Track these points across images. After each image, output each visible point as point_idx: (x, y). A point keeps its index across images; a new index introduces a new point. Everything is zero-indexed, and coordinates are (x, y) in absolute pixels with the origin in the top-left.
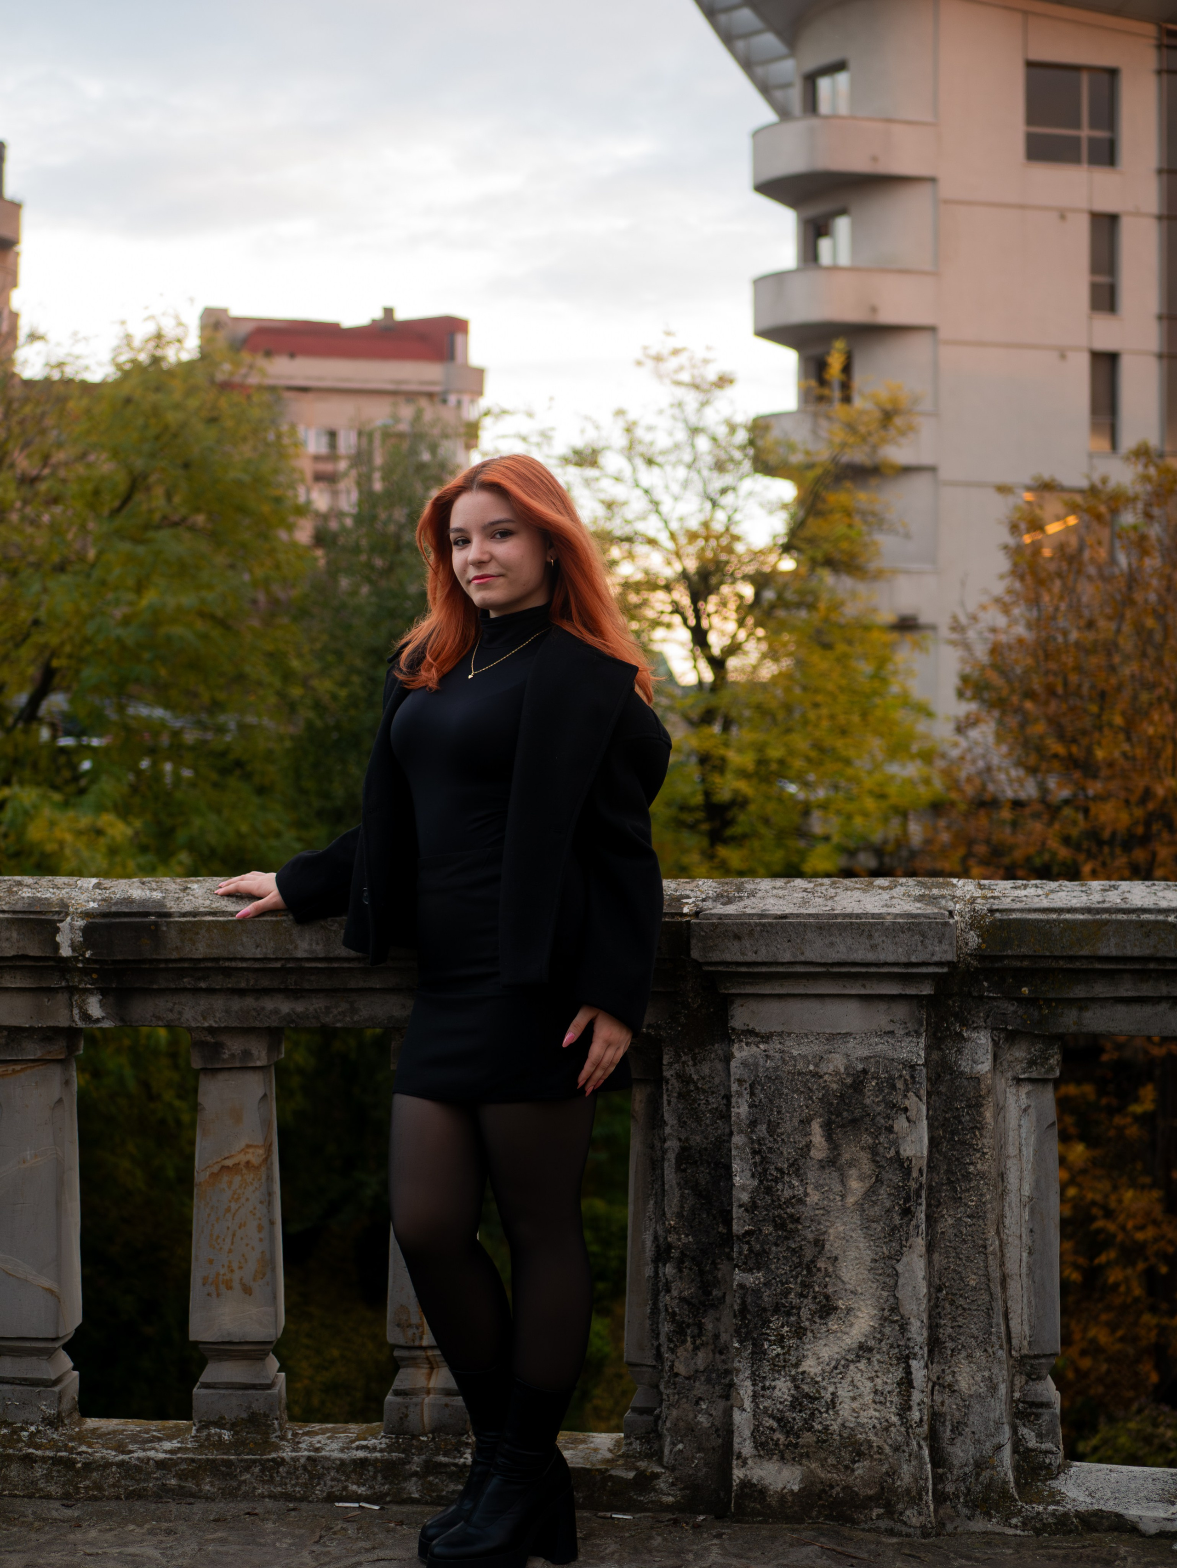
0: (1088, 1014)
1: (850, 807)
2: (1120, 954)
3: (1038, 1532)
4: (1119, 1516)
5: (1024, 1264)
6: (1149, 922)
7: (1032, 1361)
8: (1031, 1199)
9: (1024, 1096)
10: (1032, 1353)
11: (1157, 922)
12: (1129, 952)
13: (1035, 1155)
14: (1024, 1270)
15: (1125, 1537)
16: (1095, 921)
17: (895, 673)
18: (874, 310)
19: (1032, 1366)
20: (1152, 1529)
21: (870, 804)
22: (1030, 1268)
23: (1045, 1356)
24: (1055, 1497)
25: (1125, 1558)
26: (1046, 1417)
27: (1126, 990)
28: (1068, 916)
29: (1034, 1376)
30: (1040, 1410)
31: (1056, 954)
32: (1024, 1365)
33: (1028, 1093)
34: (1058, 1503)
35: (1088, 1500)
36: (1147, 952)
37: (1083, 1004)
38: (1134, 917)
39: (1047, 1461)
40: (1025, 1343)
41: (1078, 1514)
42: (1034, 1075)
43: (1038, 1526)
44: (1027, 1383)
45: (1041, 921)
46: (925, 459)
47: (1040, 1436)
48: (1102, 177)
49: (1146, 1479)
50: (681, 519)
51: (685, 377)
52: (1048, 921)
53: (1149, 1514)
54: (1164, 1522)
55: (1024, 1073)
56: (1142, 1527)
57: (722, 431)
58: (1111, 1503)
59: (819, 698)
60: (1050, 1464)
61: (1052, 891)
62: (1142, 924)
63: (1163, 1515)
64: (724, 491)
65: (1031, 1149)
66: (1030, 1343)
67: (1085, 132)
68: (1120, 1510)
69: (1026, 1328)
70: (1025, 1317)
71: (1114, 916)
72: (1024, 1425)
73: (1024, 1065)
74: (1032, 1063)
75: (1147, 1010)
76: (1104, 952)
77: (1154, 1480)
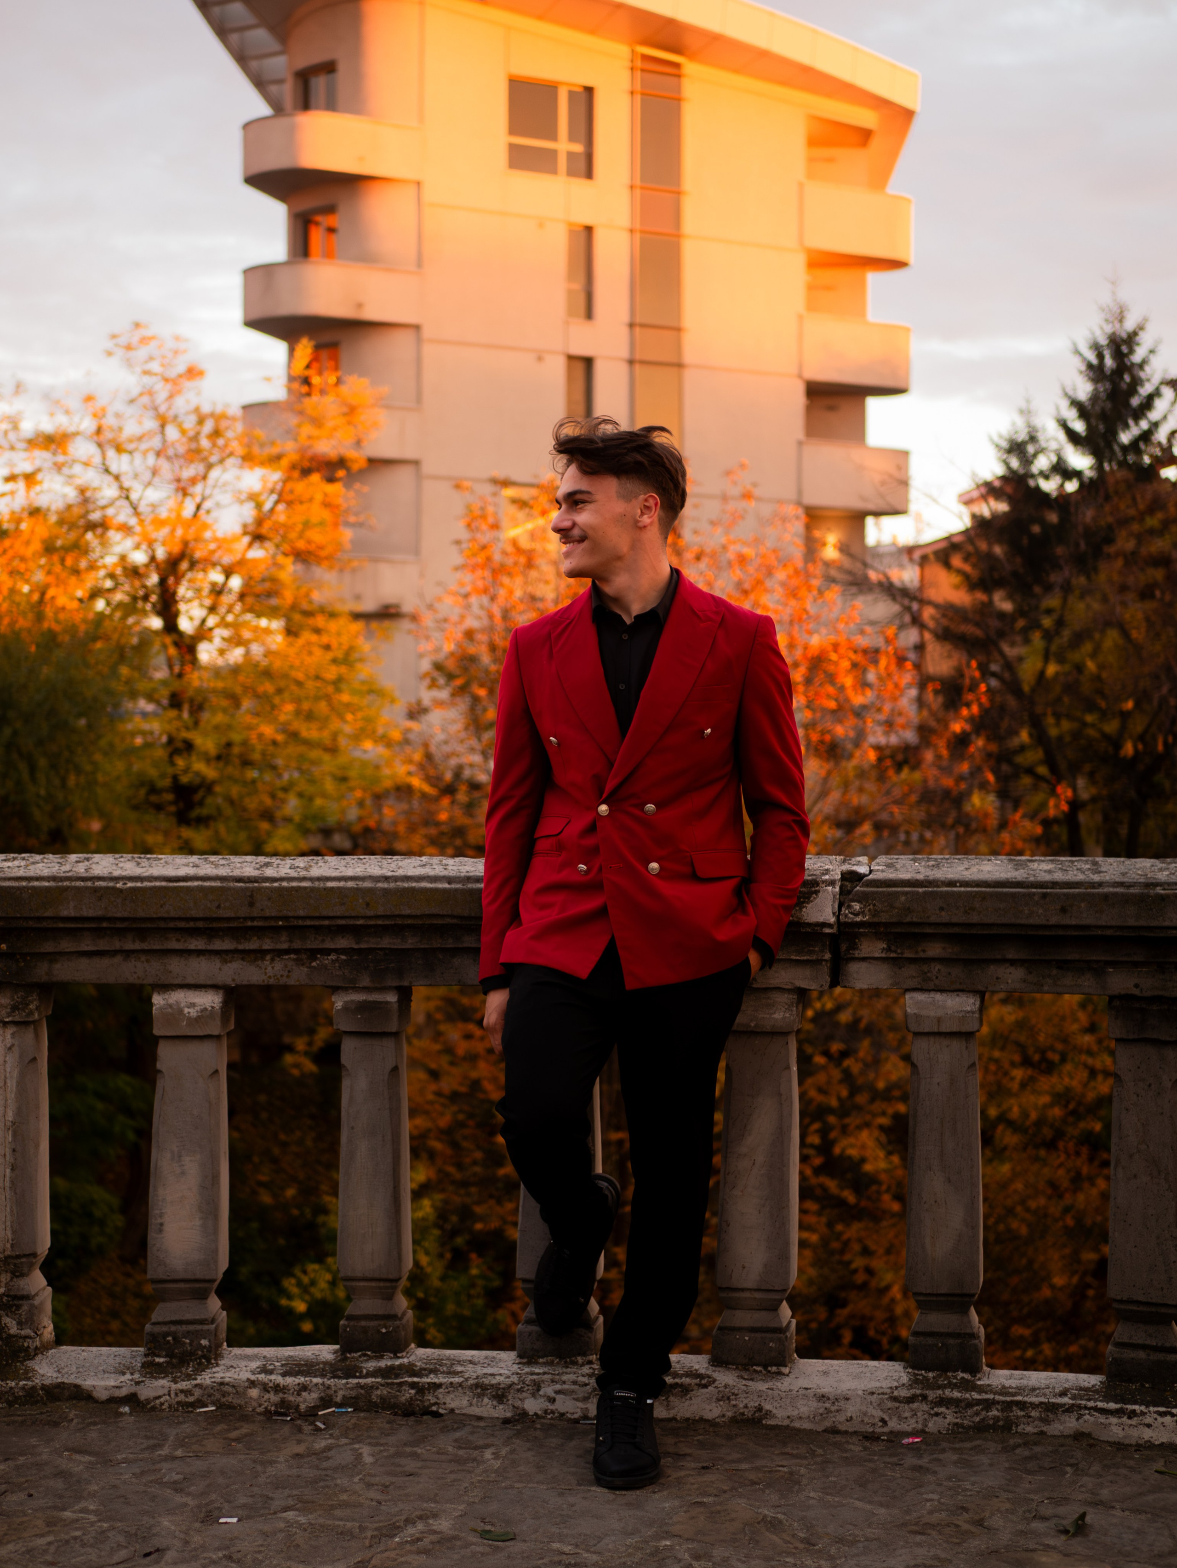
0: (57, 966)
1: (310, 790)
2: (78, 915)
3: (10, 1404)
4: (77, 1386)
5: (7, 1179)
6: (101, 888)
7: (15, 1261)
8: (13, 1123)
9: (9, 1037)
10: (14, 1254)
11: (107, 888)
12: (85, 913)
13: (17, 1086)
14: (8, 1184)
15: (83, 1403)
16: (57, 888)
17: (362, 660)
18: (360, 306)
19: (15, 1265)
20: (103, 1395)
21: (329, 786)
22: (12, 1182)
23: (25, 1256)
24: (28, 1374)
25: (72, 1420)
26: (25, 1308)
27: (87, 945)
28: (36, 884)
29: (19, 1273)
30: (21, 1302)
31: (25, 915)
32: (9, 1265)
33: (13, 1034)
34: (28, 1379)
35: (55, 1375)
36: (99, 913)
37: (53, 957)
38: (89, 884)
39: (26, 1344)
40: (8, 1246)
41: (43, 1387)
42: (17, 1019)
43: (10, 1398)
44: (11, 1279)
45: (13, 887)
46: (408, 453)
47: (20, 1324)
48: (579, 187)
49: (109, 1356)
50: (154, 506)
51: (155, 367)
52: (18, 888)
53: (102, 1383)
54: (115, 1389)
55: (8, 1017)
56: (95, 1394)
58: (73, 1377)
59: (282, 685)
60: (28, 1347)
61: (33, 863)
62: (96, 890)
63: (113, 1383)
65: (14, 1081)
66: (12, 1246)
67: (563, 146)
68: (79, 1382)
69: (9, 1233)
70: (8, 1223)
71: (73, 884)
72: (7, 1315)
73: (9, 1010)
74: (14, 1008)
75: (105, 962)
76: (65, 913)
77: (115, 1356)
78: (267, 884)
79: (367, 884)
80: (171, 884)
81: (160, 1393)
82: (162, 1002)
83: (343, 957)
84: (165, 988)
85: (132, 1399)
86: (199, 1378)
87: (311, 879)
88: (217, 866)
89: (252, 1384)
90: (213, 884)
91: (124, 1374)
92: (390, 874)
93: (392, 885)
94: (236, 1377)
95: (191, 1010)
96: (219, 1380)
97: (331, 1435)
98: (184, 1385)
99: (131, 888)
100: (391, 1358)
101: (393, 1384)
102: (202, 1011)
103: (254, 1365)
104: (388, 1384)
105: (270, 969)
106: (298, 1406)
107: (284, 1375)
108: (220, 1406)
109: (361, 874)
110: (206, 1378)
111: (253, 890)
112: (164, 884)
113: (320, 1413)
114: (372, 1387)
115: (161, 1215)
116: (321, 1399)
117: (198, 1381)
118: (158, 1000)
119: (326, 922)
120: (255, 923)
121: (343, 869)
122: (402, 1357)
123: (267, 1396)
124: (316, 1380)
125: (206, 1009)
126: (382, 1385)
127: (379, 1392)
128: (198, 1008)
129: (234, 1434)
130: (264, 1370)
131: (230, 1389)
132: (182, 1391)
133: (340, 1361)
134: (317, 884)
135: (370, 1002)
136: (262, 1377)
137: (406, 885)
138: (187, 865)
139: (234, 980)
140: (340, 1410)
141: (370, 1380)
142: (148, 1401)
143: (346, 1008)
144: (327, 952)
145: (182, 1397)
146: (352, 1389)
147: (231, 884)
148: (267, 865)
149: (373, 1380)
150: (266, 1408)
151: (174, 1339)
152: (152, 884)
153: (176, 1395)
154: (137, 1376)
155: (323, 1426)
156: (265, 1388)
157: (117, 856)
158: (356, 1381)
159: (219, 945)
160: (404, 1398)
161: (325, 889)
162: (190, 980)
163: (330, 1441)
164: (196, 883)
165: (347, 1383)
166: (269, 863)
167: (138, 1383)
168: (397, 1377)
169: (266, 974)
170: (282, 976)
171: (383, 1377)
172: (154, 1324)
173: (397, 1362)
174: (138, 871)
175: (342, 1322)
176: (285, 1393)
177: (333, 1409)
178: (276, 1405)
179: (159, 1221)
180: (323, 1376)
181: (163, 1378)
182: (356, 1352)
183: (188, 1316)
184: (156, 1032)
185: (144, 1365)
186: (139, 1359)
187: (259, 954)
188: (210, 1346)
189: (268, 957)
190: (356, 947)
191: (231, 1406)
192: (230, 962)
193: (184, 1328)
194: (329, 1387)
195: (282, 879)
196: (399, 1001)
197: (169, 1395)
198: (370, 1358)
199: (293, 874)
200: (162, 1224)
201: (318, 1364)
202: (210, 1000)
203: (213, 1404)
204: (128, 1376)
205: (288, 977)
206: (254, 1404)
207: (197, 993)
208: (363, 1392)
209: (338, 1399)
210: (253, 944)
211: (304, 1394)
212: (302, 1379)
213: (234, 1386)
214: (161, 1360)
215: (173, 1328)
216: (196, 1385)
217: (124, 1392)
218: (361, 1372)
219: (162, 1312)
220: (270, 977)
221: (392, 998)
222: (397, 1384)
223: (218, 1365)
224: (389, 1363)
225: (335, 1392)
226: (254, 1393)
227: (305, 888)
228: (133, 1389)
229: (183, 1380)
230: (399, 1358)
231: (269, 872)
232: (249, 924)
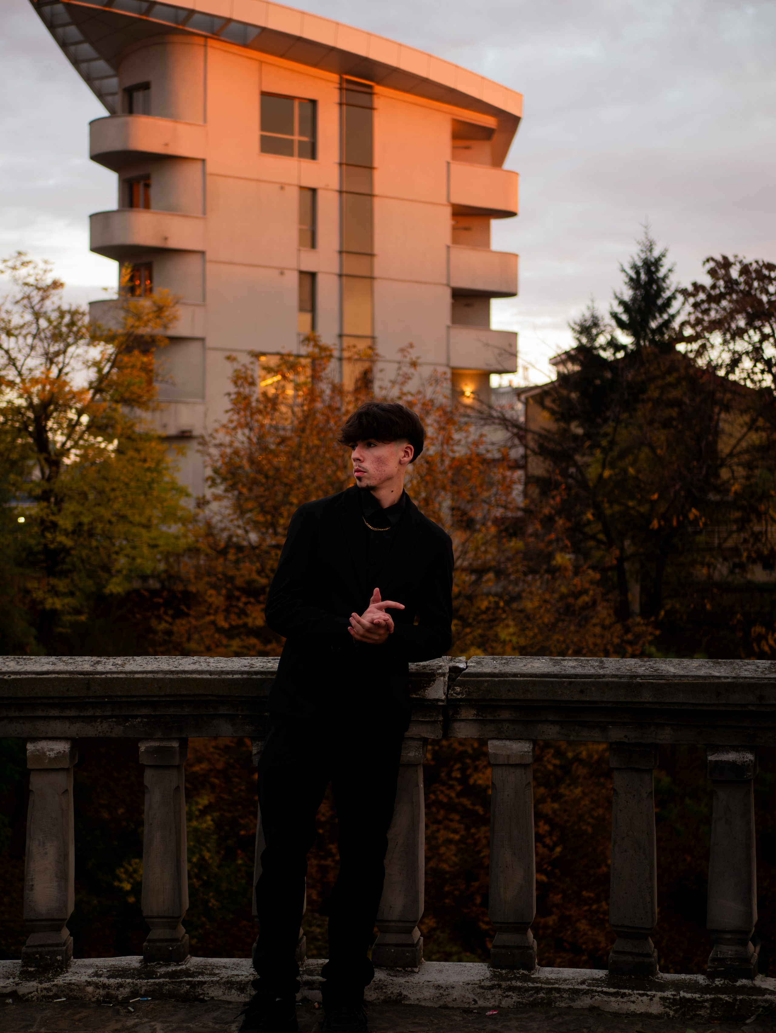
1: (133, 553)
17: (167, 469)
18: (166, 239)
21: (146, 550)
46: (198, 333)
48: (307, 165)
51: (31, 280)
57: (54, 316)
59: (115, 485)
63: (2, 985)
64: (57, 354)
67: (296, 138)
78: (98, 676)
79: (160, 676)
80: (39, 676)
81: (32, 990)
82: (33, 748)
83: (145, 720)
84: (35, 739)
85: (14, 994)
86: (56, 980)
87: (125, 673)
88: (67, 664)
89: (89, 983)
90: (65, 676)
91: (9, 978)
92: (174, 669)
93: (175, 676)
94: (79, 979)
95: (51, 753)
96: (68, 982)
97: (137, 1016)
98: (46, 985)
99: (13, 679)
100: (175, 965)
101: (176, 982)
102: (57, 753)
103: (90, 971)
104: (173, 982)
105: (100, 727)
106: (117, 997)
107: (108, 978)
108: (69, 998)
109: (156, 669)
110: (60, 981)
111: (89, 680)
112: (34, 676)
113: (131, 1001)
114: (163, 984)
115: (32, 880)
116: (132, 992)
117: (55, 983)
118: (30, 747)
119: (135, 699)
120: (91, 700)
121: (145, 665)
122: (182, 965)
123: (98, 991)
124: (128, 981)
125: (60, 752)
126: (169, 983)
127: (167, 987)
128: (55, 752)
129: (77, 1017)
130: (96, 975)
131: (75, 987)
132: (45, 989)
133: (143, 968)
134: (129, 676)
135: (162, 746)
136: (95, 979)
137: (184, 676)
138: (48, 663)
139: (77, 734)
140: (143, 999)
141: (162, 980)
142: (24, 995)
143: (147, 750)
144: (136, 717)
145: (45, 993)
146: (150, 986)
147: (76, 676)
148: (98, 662)
149: (164, 980)
150: (97, 998)
151: (40, 956)
152: (27, 676)
153: (42, 991)
154: (17, 979)
155: (132, 1010)
156: (97, 986)
157: (5, 657)
158: (153, 981)
159: (68, 713)
160: (183, 991)
161: (134, 679)
162: (50, 735)
163: (136, 1020)
164: (54, 676)
165: (148, 982)
166: (99, 661)
167: (17, 984)
168: (179, 978)
169: (97, 730)
170: (107, 732)
171: (170, 978)
172: (28, 947)
173: (179, 968)
174: (18, 668)
175: (145, 944)
176: (109, 989)
177: (139, 998)
178: (103, 997)
179: (31, 883)
180: (133, 978)
181: (33, 981)
182: (153, 962)
183: (49, 942)
184: (29, 766)
185: (21, 973)
186: (18, 968)
187: (93, 719)
188: (62, 960)
189: (99, 720)
190: (153, 714)
191: (76, 998)
192: (75, 723)
193: (47, 949)
194: (137, 985)
195: (107, 673)
196: (180, 746)
197: (37, 991)
198: (162, 966)
199: (114, 669)
200: (33, 885)
201: (130, 970)
202: (62, 747)
203: (65, 996)
204: (12, 980)
205: (111, 732)
206: (91, 996)
207: (55, 742)
208: (157, 987)
209: (142, 992)
210: (89, 713)
211: (121, 989)
212: (120, 980)
213: (77, 985)
214: (32, 969)
215: (40, 949)
216: (54, 985)
217: (9, 990)
218: (156, 975)
219: (34, 939)
220: (100, 732)
221: (175, 744)
222: (178, 982)
223: (67, 972)
224: (174, 969)
225: (141, 988)
226: (90, 989)
227: (122, 678)
228: (15, 988)
229: (46, 982)
230: (180, 965)
231: (100, 668)
232: (87, 700)
